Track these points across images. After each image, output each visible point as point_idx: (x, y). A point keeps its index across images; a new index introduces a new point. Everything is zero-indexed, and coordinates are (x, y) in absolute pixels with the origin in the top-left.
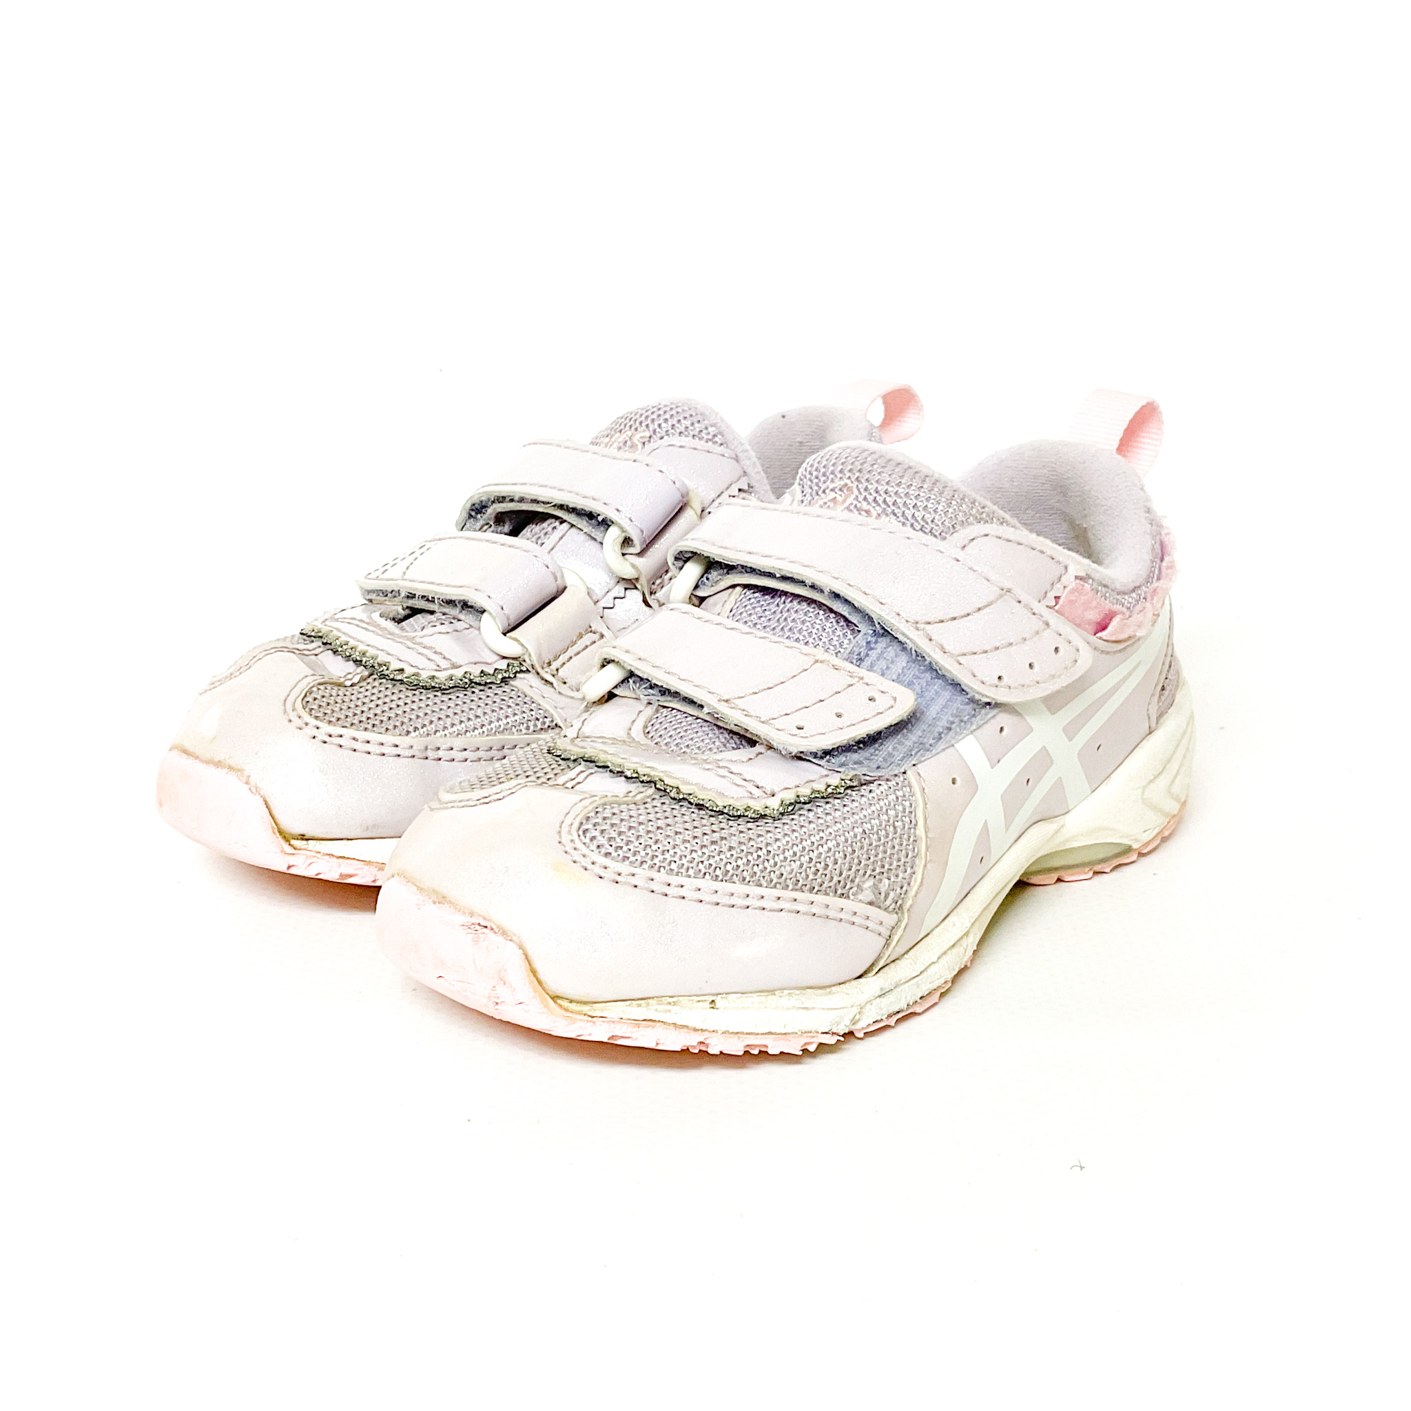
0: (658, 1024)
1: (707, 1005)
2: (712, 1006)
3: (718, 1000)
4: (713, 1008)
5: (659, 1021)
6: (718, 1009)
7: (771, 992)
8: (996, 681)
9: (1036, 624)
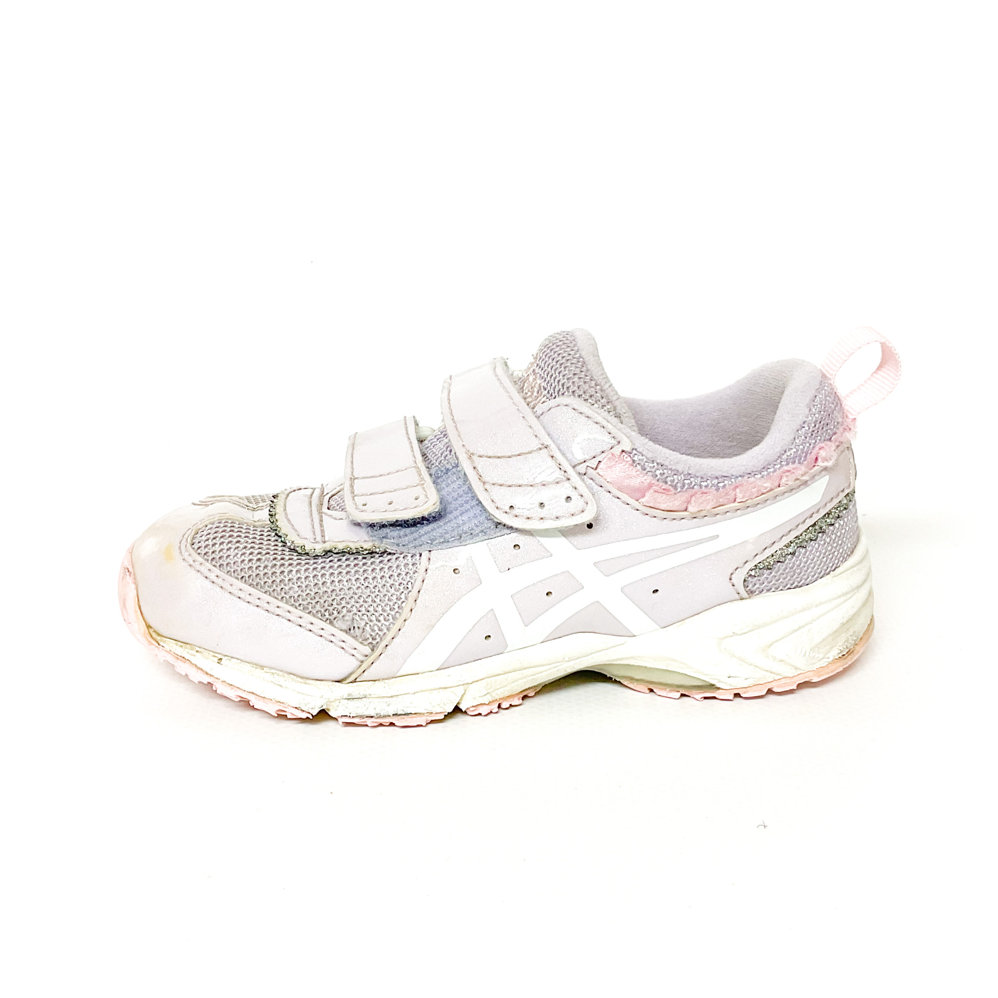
0: (188, 662)
1: (216, 660)
2: (219, 661)
3: (224, 659)
4: (219, 663)
5: (188, 660)
6: (221, 664)
7: (262, 667)
8: (507, 509)
9: (559, 474)
